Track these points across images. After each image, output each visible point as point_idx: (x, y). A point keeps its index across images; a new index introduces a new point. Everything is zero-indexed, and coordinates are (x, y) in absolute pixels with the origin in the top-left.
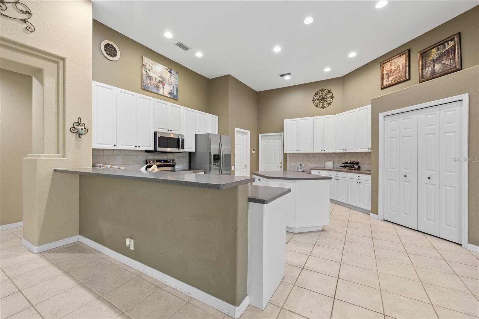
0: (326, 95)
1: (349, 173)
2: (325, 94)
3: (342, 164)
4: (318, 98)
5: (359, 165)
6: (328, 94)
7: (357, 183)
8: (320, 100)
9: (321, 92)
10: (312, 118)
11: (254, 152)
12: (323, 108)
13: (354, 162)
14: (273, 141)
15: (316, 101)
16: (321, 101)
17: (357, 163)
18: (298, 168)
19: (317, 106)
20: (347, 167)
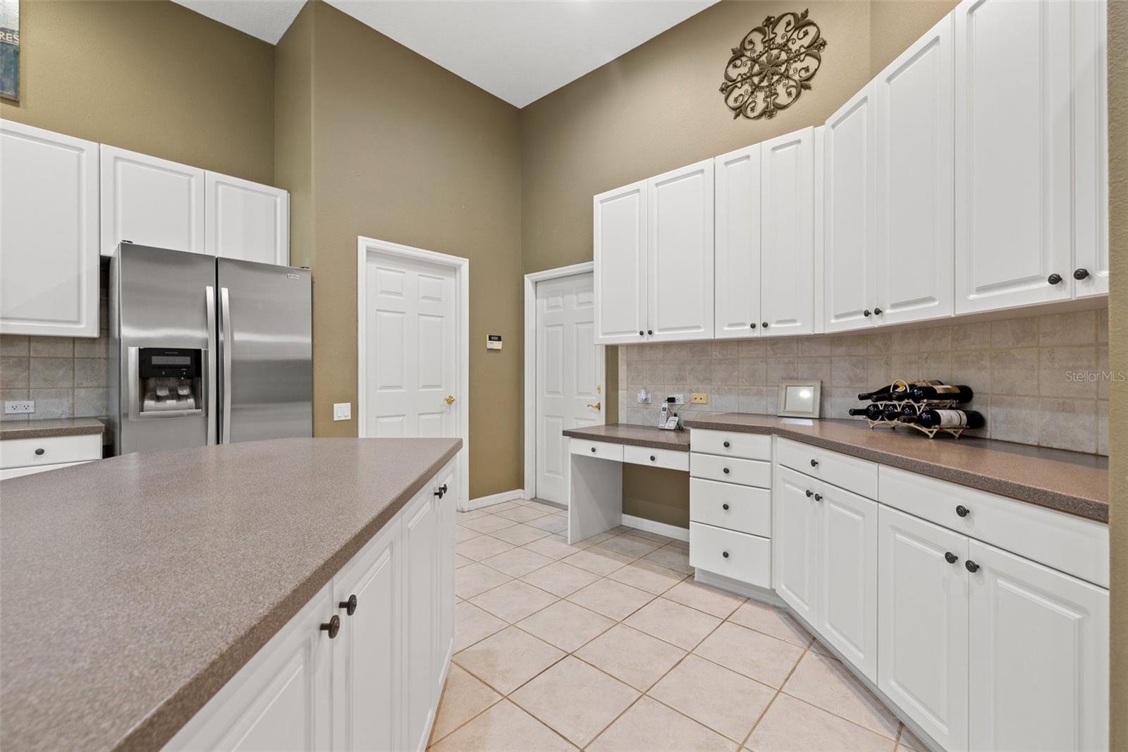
0: (786, 45)
1: (884, 469)
2: (779, 40)
3: (862, 398)
4: (744, 70)
5: (975, 406)
6: (795, 36)
7: (951, 558)
8: (756, 80)
9: (757, 37)
10: (706, 164)
11: (497, 345)
12: (771, 116)
13: (939, 389)
14: (574, 297)
15: (736, 89)
16: (761, 81)
17: (963, 396)
18: (659, 414)
19: (739, 111)
20: (892, 416)
